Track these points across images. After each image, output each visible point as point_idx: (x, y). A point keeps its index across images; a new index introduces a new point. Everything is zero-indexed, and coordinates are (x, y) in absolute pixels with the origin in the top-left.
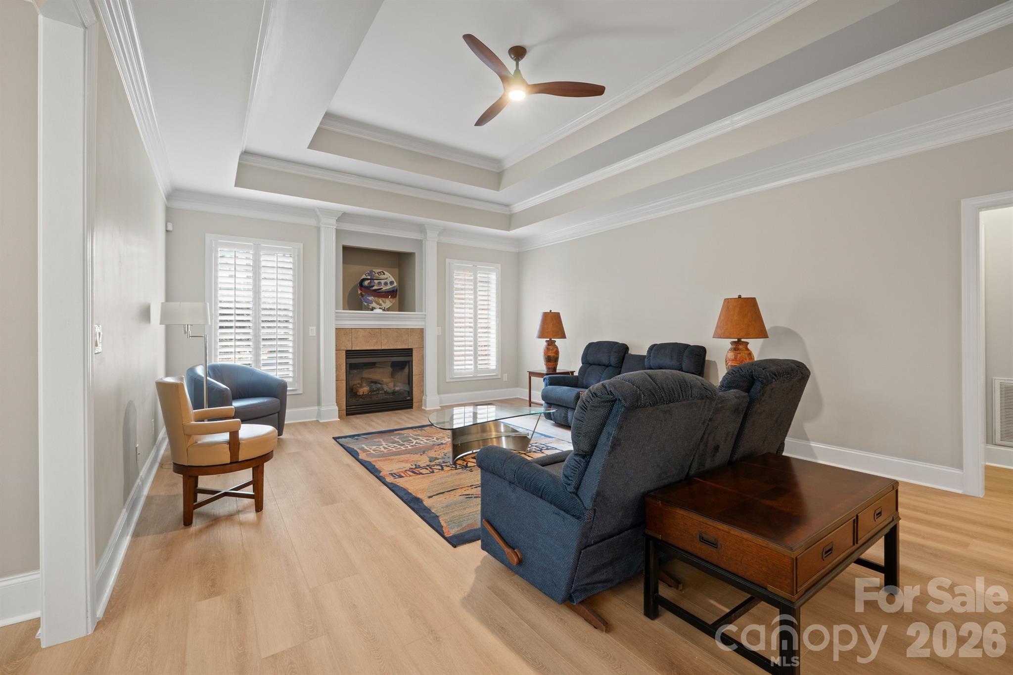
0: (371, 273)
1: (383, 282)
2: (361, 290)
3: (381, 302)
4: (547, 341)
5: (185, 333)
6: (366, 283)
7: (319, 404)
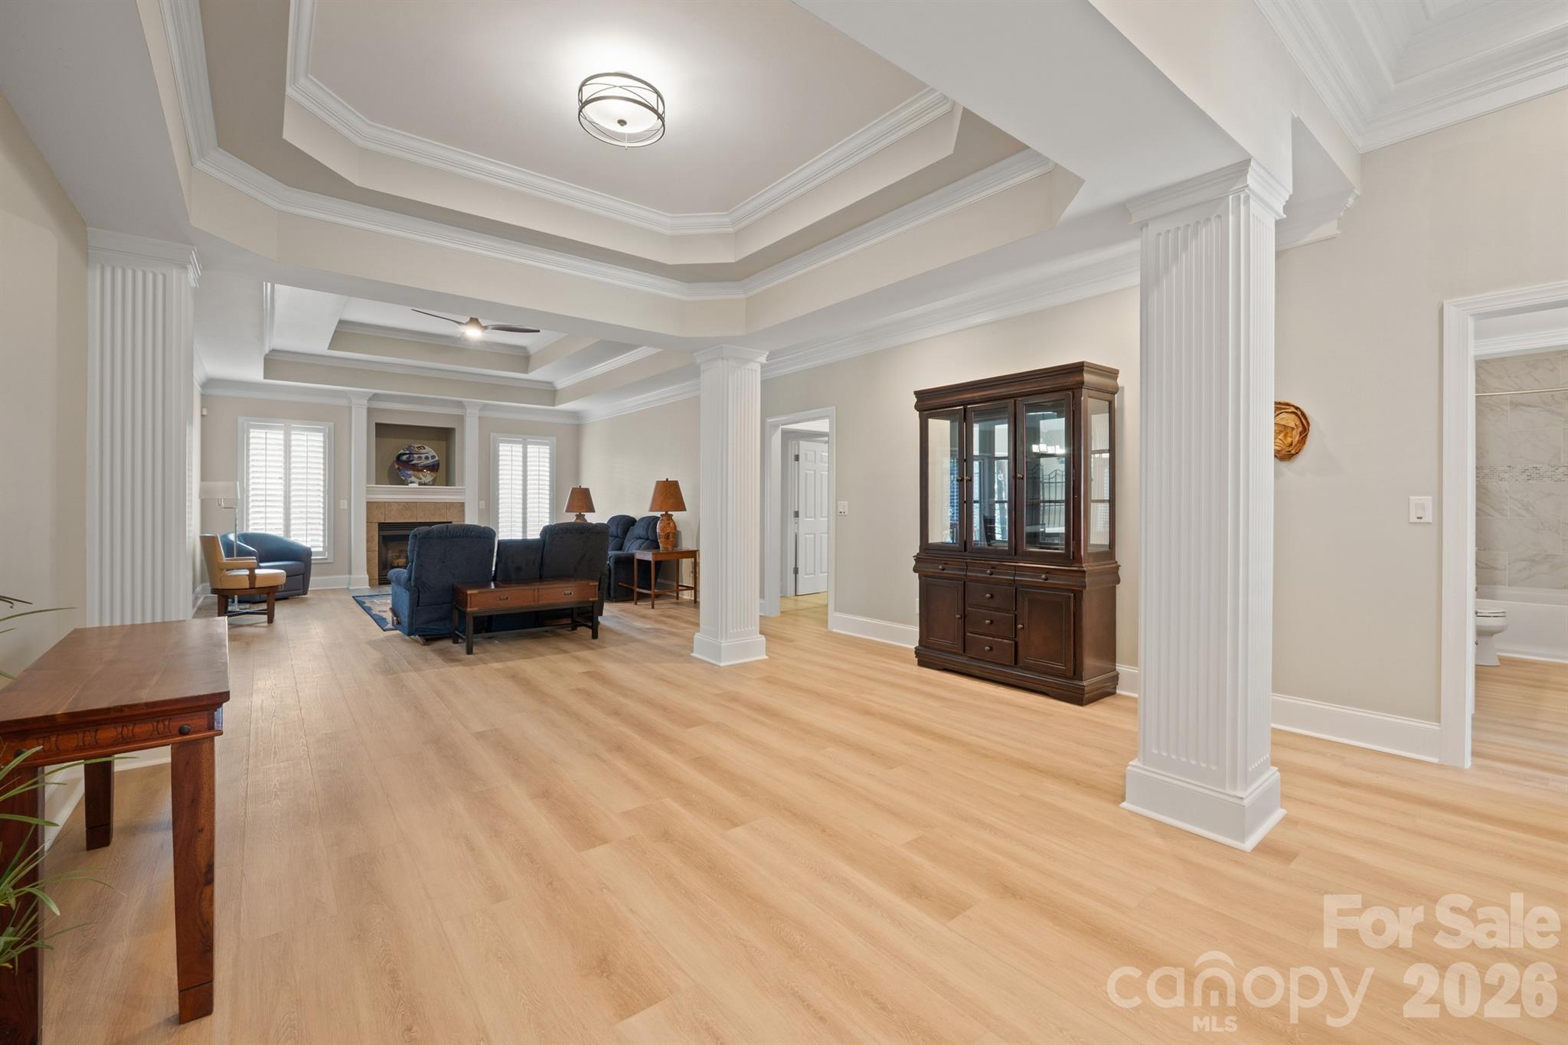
0: (409, 448)
1: (423, 456)
2: (398, 464)
3: (421, 476)
4: (576, 515)
5: (219, 505)
6: (404, 458)
7: (350, 573)
